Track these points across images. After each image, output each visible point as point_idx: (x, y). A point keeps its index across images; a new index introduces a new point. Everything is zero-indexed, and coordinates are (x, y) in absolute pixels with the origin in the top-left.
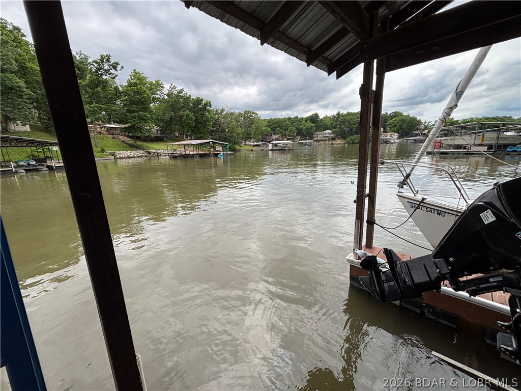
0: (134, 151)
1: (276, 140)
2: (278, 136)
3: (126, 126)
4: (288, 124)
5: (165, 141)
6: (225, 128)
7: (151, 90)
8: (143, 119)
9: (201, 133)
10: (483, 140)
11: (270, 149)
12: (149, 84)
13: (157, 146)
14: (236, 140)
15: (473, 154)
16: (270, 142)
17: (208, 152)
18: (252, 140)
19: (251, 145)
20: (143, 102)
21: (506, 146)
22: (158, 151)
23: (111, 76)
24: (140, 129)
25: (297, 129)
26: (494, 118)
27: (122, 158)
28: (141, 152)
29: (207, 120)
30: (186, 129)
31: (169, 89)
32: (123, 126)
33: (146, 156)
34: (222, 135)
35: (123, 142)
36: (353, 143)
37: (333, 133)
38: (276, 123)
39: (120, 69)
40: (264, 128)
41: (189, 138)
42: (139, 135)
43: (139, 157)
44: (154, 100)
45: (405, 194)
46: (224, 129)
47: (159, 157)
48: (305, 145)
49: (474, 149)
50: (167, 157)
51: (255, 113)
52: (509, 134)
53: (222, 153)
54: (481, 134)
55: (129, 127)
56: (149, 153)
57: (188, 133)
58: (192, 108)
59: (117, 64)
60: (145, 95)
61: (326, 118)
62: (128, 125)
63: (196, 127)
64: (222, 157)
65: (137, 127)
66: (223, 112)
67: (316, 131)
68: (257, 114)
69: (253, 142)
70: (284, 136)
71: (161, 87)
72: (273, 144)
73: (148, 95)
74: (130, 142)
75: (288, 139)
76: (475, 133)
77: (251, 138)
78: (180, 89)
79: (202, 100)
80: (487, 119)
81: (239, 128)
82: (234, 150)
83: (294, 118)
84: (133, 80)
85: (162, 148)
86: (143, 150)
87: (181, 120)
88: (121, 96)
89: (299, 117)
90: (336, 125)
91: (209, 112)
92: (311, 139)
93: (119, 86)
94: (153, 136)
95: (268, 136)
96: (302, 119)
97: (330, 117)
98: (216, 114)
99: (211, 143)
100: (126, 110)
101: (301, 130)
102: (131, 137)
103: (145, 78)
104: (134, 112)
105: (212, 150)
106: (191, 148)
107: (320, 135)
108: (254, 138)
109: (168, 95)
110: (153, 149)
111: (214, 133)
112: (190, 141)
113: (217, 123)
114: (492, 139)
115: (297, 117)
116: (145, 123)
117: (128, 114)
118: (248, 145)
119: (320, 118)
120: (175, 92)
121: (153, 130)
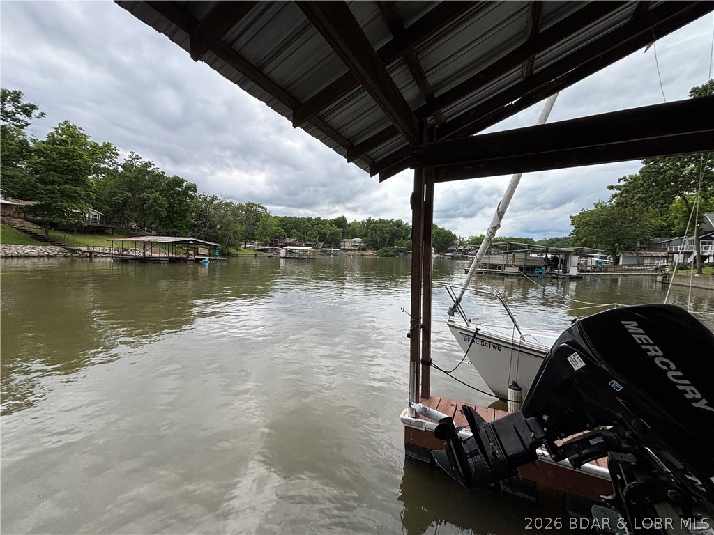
0: (40, 247)
1: (291, 244)
2: (295, 240)
3: (31, 203)
4: (307, 226)
5: (107, 234)
6: (216, 222)
7: (93, 155)
8: (69, 196)
9: (175, 227)
10: (514, 262)
11: (282, 256)
12: (91, 146)
13: (91, 241)
14: (231, 241)
15: (507, 275)
16: (282, 247)
17: (184, 256)
18: (257, 242)
19: (254, 249)
20: (76, 170)
21: (534, 268)
22: (92, 249)
23: (15, 123)
24: (61, 212)
25: (319, 233)
26: (519, 239)
27: (12, 257)
28: (58, 248)
29: (187, 210)
30: (151, 219)
31: (127, 159)
32: (23, 203)
33: (65, 256)
34: (210, 232)
35: (19, 229)
36: (387, 256)
37: (363, 242)
38: (291, 222)
39: (38, 115)
40: (274, 228)
41: (154, 232)
42: (57, 220)
43: (49, 256)
44: (97, 170)
45: (456, 323)
46: (214, 223)
47: (93, 259)
48: (330, 255)
49: (508, 270)
50: (109, 259)
51: (263, 208)
52: (533, 255)
53: (207, 259)
54: (512, 255)
55: (36, 205)
56: (74, 251)
57: (153, 226)
58: (164, 190)
59: (33, 107)
60: (81, 161)
61: (355, 223)
62: (35, 203)
63: (168, 217)
64: (207, 264)
65: (55, 207)
66: (213, 201)
67: (343, 237)
68: (265, 209)
69: (258, 245)
70: (301, 241)
71: (114, 153)
72: (286, 249)
73: (86, 161)
74: (34, 231)
75: (307, 245)
76: (506, 253)
77: (255, 240)
78: (146, 161)
79: (183, 181)
80: (514, 239)
81: (238, 225)
82: (228, 254)
83: (316, 219)
84: (60, 135)
85: (100, 245)
86: (61, 246)
87: (143, 205)
88: (31, 155)
89: (322, 219)
90: (367, 233)
91: (192, 198)
92: (337, 247)
93: (29, 140)
94: (85, 224)
95: (280, 238)
96: (325, 221)
97: (359, 223)
98: (202, 203)
99: (191, 242)
100: (37, 178)
101: (325, 234)
102: (38, 223)
103: (84, 136)
104: (52, 183)
105: (192, 252)
106: (156, 248)
107: (348, 243)
108: (260, 240)
109: (123, 167)
110: (82, 245)
111: (196, 229)
112: (157, 237)
113: (203, 215)
114: (520, 260)
115: (319, 218)
116: (74, 203)
117: (39, 185)
118: (249, 249)
119: (348, 222)
120: (138, 164)
121: (87, 215)
